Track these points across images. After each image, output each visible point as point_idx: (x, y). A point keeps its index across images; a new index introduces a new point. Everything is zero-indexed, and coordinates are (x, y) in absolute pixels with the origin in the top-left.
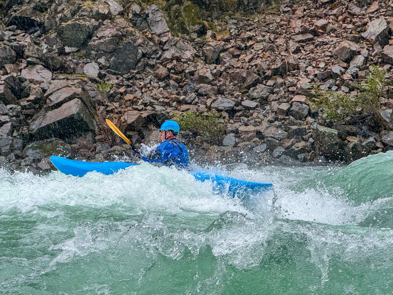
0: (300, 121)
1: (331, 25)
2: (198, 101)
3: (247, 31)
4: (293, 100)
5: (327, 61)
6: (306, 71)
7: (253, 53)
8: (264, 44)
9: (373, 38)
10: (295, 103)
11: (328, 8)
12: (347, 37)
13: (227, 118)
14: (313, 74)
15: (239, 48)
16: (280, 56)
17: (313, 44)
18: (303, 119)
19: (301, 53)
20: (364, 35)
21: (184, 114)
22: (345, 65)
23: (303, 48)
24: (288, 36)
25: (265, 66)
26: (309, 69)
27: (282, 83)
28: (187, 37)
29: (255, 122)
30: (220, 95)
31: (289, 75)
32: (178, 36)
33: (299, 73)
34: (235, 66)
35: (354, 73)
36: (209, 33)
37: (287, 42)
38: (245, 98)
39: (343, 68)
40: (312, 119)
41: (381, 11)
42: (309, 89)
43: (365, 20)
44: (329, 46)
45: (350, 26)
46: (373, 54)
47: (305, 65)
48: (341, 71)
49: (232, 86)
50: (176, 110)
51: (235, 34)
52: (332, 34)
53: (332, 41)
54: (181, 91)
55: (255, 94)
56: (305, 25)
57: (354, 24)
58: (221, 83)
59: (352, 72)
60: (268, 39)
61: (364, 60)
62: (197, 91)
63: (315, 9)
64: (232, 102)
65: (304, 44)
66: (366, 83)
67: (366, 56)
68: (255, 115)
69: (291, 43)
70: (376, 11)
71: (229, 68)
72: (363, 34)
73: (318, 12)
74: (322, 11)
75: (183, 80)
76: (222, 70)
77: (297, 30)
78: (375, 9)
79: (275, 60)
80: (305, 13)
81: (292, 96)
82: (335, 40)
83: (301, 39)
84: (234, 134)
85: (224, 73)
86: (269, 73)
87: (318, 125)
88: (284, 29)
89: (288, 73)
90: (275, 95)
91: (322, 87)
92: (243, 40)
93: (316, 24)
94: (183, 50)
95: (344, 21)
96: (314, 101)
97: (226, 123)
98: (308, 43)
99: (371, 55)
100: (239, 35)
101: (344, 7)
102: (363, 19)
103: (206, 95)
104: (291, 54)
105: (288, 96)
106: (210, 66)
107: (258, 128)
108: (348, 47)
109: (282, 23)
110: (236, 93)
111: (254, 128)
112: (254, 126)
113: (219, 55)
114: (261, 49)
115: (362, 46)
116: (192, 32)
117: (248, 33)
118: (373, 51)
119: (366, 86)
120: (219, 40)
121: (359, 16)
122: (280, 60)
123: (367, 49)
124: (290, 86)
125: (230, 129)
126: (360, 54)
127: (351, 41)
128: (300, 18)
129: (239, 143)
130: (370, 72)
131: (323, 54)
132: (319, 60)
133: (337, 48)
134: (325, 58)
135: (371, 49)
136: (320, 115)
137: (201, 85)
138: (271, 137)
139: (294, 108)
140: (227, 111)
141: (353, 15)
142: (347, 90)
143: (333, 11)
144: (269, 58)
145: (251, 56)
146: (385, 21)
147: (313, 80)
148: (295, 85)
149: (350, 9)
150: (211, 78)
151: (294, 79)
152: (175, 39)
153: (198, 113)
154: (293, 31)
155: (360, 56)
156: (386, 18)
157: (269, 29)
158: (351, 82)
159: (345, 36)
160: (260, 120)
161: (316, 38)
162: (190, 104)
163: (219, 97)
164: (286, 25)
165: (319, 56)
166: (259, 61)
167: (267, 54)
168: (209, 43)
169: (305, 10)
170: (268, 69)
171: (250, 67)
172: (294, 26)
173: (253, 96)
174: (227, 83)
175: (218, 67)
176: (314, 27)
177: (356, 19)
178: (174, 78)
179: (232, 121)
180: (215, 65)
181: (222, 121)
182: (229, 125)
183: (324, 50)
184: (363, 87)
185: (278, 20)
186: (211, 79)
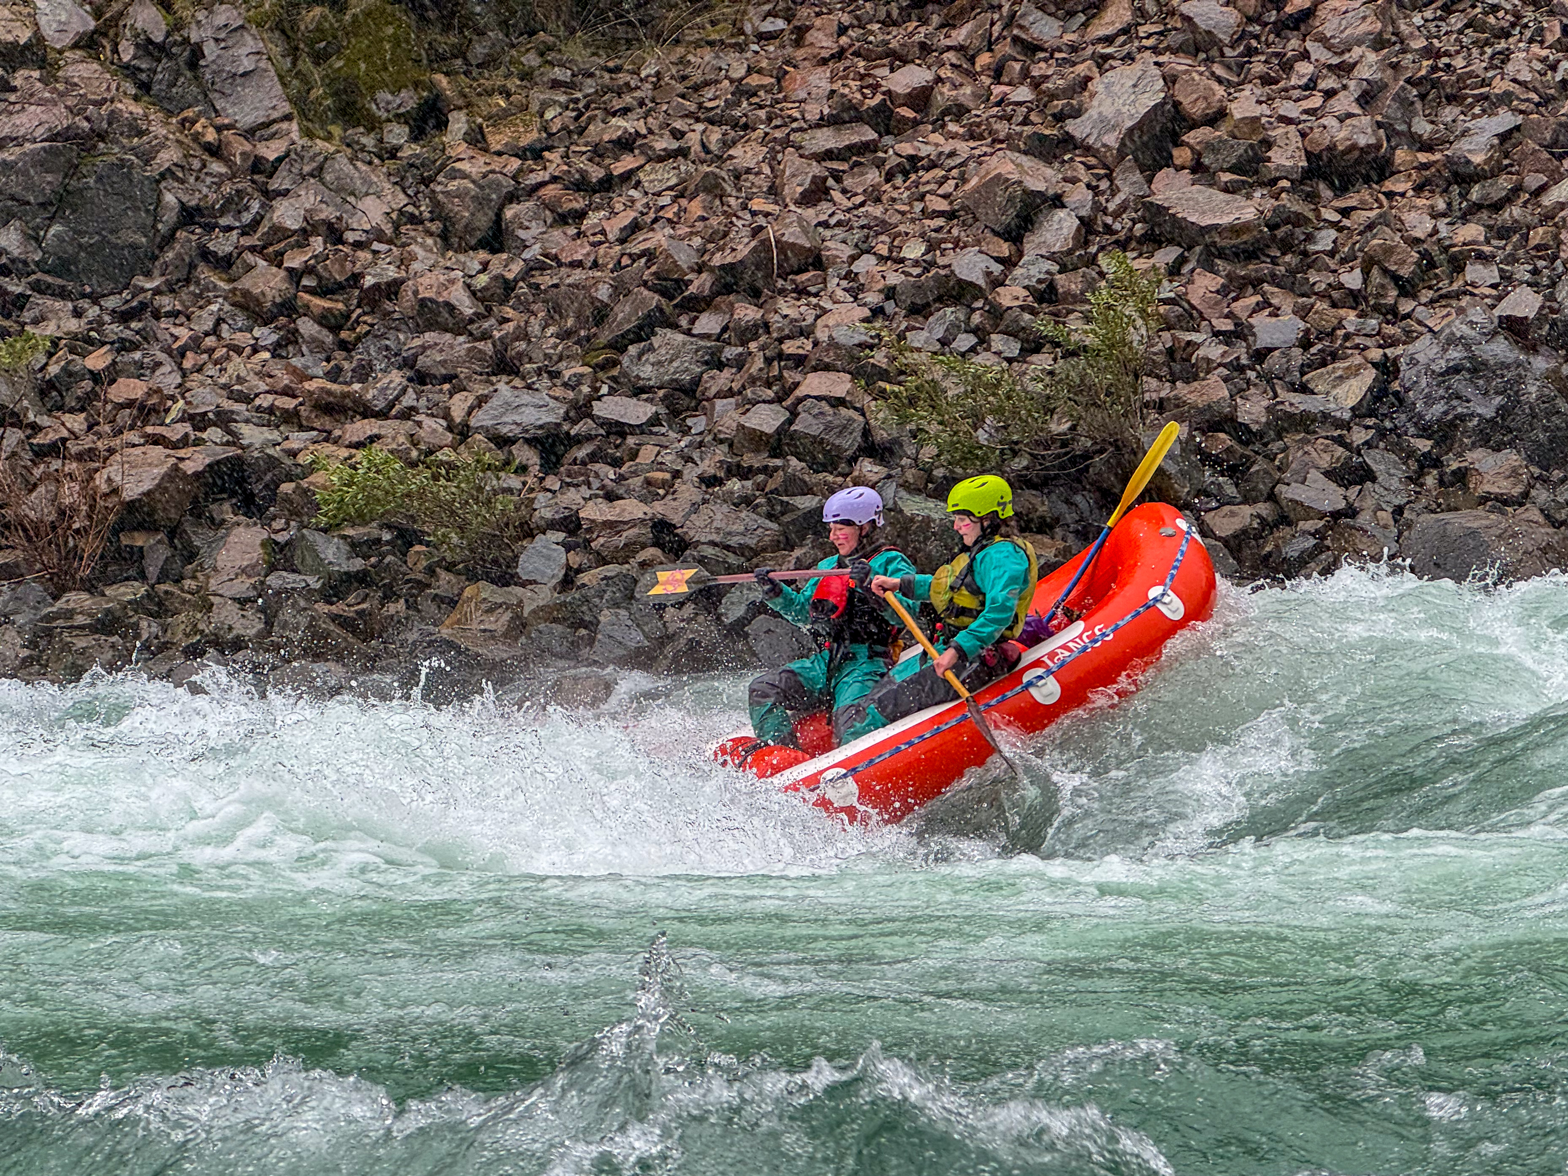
0: (830, 478)
1: (946, 89)
2: (415, 403)
3: (614, 114)
4: (800, 392)
5: (933, 234)
6: (851, 276)
7: (639, 206)
8: (683, 168)
9: (1112, 140)
10: (808, 403)
11: (935, 20)
12: (1009, 137)
13: (535, 469)
14: (880, 286)
15: (581, 185)
16: (748, 216)
17: (879, 164)
18: (843, 467)
19: (831, 200)
20: (1076, 128)
21: (359, 455)
22: (1005, 249)
23: (838, 180)
24: (778, 134)
25: (685, 258)
26: (866, 265)
27: (756, 326)
28: (369, 141)
29: (648, 482)
30: (505, 378)
31: (782, 292)
32: (329, 138)
33: (825, 281)
34: (565, 258)
35: (1040, 281)
36: (458, 123)
37: (772, 160)
38: (605, 389)
39: (998, 260)
40: (876, 469)
41: (1142, 31)
42: (862, 346)
43: (1081, 69)
44: (939, 173)
45: (1023, 93)
46: (1111, 206)
47: (847, 251)
48: (988, 274)
49: (553, 340)
50: (326, 440)
51: (564, 128)
52: (953, 127)
53: (952, 154)
54: (346, 365)
55: (646, 372)
56: (846, 91)
57: (1036, 85)
58: (510, 327)
59: (1029, 277)
60: (696, 148)
61: (1078, 230)
62: (408, 363)
63: (883, 23)
64: (552, 403)
65: (845, 166)
66: (1088, 319)
67: (1083, 213)
68: (647, 454)
69: (790, 160)
70: (1124, 31)
71: (543, 268)
72: (1073, 127)
73: (896, 38)
74: (911, 35)
75: (354, 316)
76: (510, 276)
77: (813, 111)
78: (1118, 26)
79: (726, 235)
80: (844, 40)
81: (798, 377)
82: (963, 148)
83: (831, 145)
84: (561, 536)
85: (523, 288)
86: (700, 284)
87: (903, 493)
88: (761, 107)
89: (780, 283)
90: (727, 373)
91: (916, 339)
92: (598, 153)
93: (886, 85)
94: (352, 193)
95: (998, 73)
96: (882, 394)
97: (532, 490)
98: (857, 164)
99: (1105, 211)
100: (581, 131)
101: (996, 16)
102: (1074, 64)
103: (448, 379)
104: (792, 207)
105: (780, 377)
106: (462, 257)
107: (658, 508)
108: (1015, 177)
109: (755, 80)
110: (571, 370)
111: (646, 509)
112: (643, 500)
113: (499, 216)
114: (671, 188)
115: (1069, 174)
116: (389, 120)
117: (614, 121)
118: (1114, 191)
119: (1085, 332)
120: (499, 154)
121: (1057, 55)
122: (746, 232)
123: (1089, 186)
124: (789, 337)
125: (548, 514)
126: (1063, 206)
127: (1025, 153)
128: (824, 62)
129: (579, 571)
130: (1102, 275)
131: (918, 206)
132: (902, 228)
133: (974, 182)
134: (927, 222)
135: (1104, 185)
136: (910, 450)
137: (430, 337)
138: (713, 544)
139: (805, 424)
140: (531, 442)
141: (1031, 48)
142: (1013, 348)
143: (954, 33)
144: (700, 225)
145: (626, 218)
146: (1156, 71)
147: (877, 312)
148: (806, 333)
149: (1021, 27)
150: (467, 307)
151: (803, 309)
152: (317, 149)
153: (414, 454)
154: (797, 115)
155: (1061, 214)
156: (1161, 59)
157: (700, 106)
158: (1027, 316)
159: (1002, 135)
160: (668, 476)
161: (888, 140)
162: (382, 415)
163: (503, 385)
164: (768, 90)
165: (903, 213)
166: (659, 238)
167: (696, 208)
168: (458, 165)
169: (842, 30)
170: (700, 269)
171: (625, 261)
172: (803, 95)
173: (638, 377)
174: (535, 327)
175: (497, 262)
176: (879, 98)
177: (1043, 65)
178: (316, 311)
179: (552, 482)
180: (483, 255)
181: (515, 482)
182: (542, 498)
183: (923, 189)
184: (1075, 337)
185: (738, 71)
186: (469, 312)
